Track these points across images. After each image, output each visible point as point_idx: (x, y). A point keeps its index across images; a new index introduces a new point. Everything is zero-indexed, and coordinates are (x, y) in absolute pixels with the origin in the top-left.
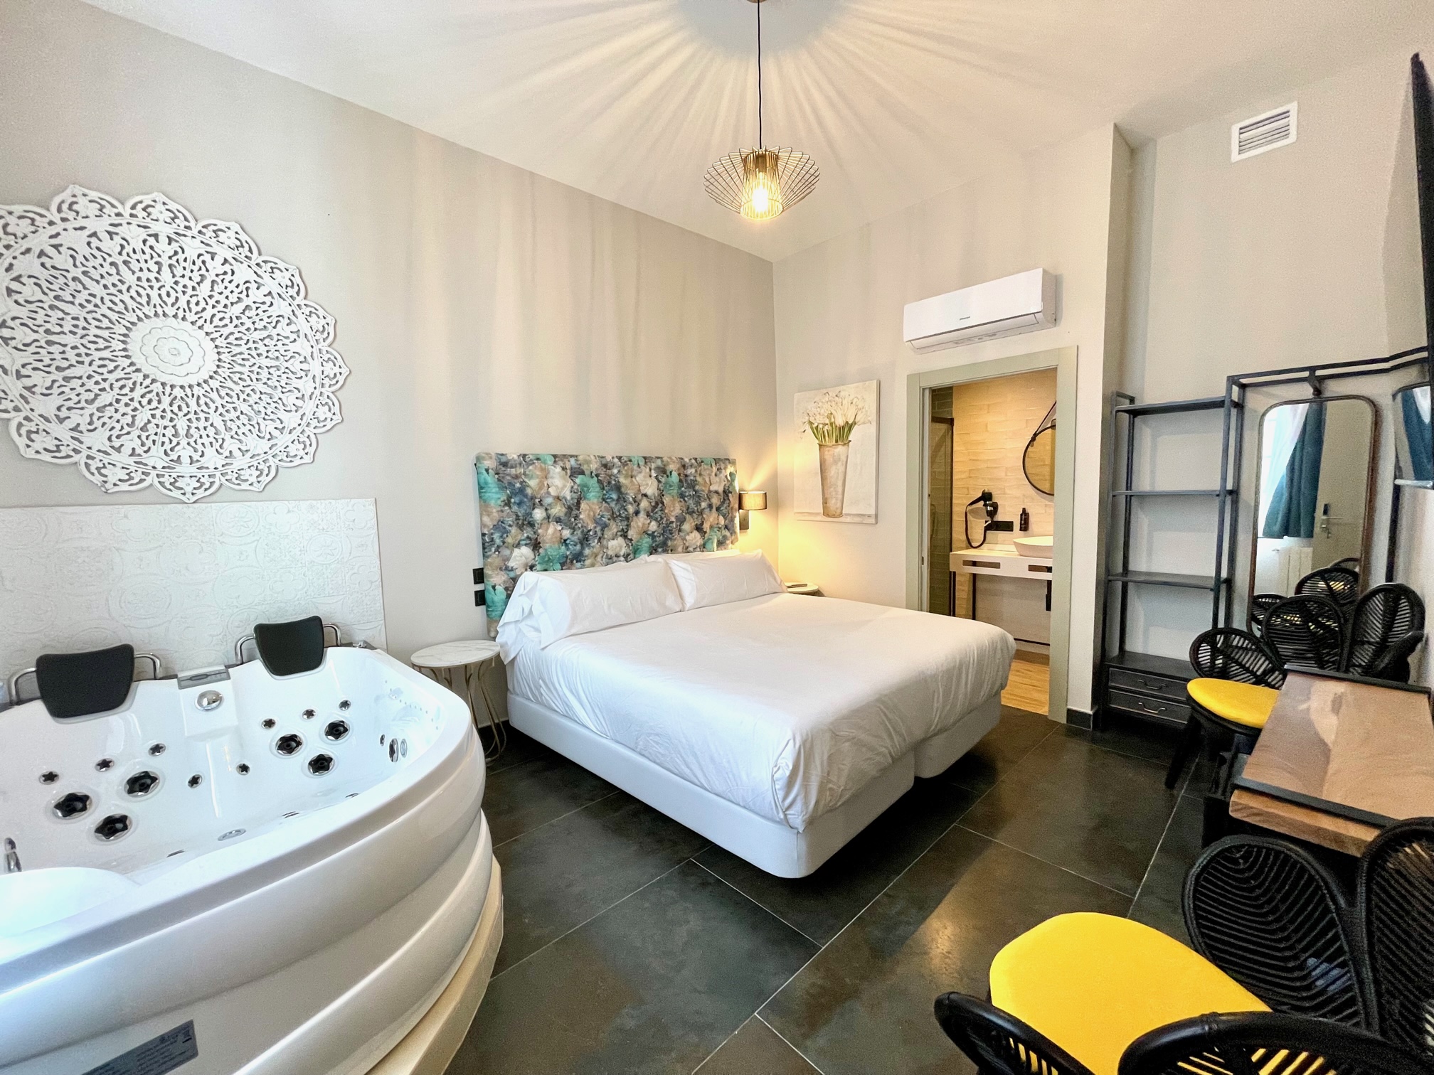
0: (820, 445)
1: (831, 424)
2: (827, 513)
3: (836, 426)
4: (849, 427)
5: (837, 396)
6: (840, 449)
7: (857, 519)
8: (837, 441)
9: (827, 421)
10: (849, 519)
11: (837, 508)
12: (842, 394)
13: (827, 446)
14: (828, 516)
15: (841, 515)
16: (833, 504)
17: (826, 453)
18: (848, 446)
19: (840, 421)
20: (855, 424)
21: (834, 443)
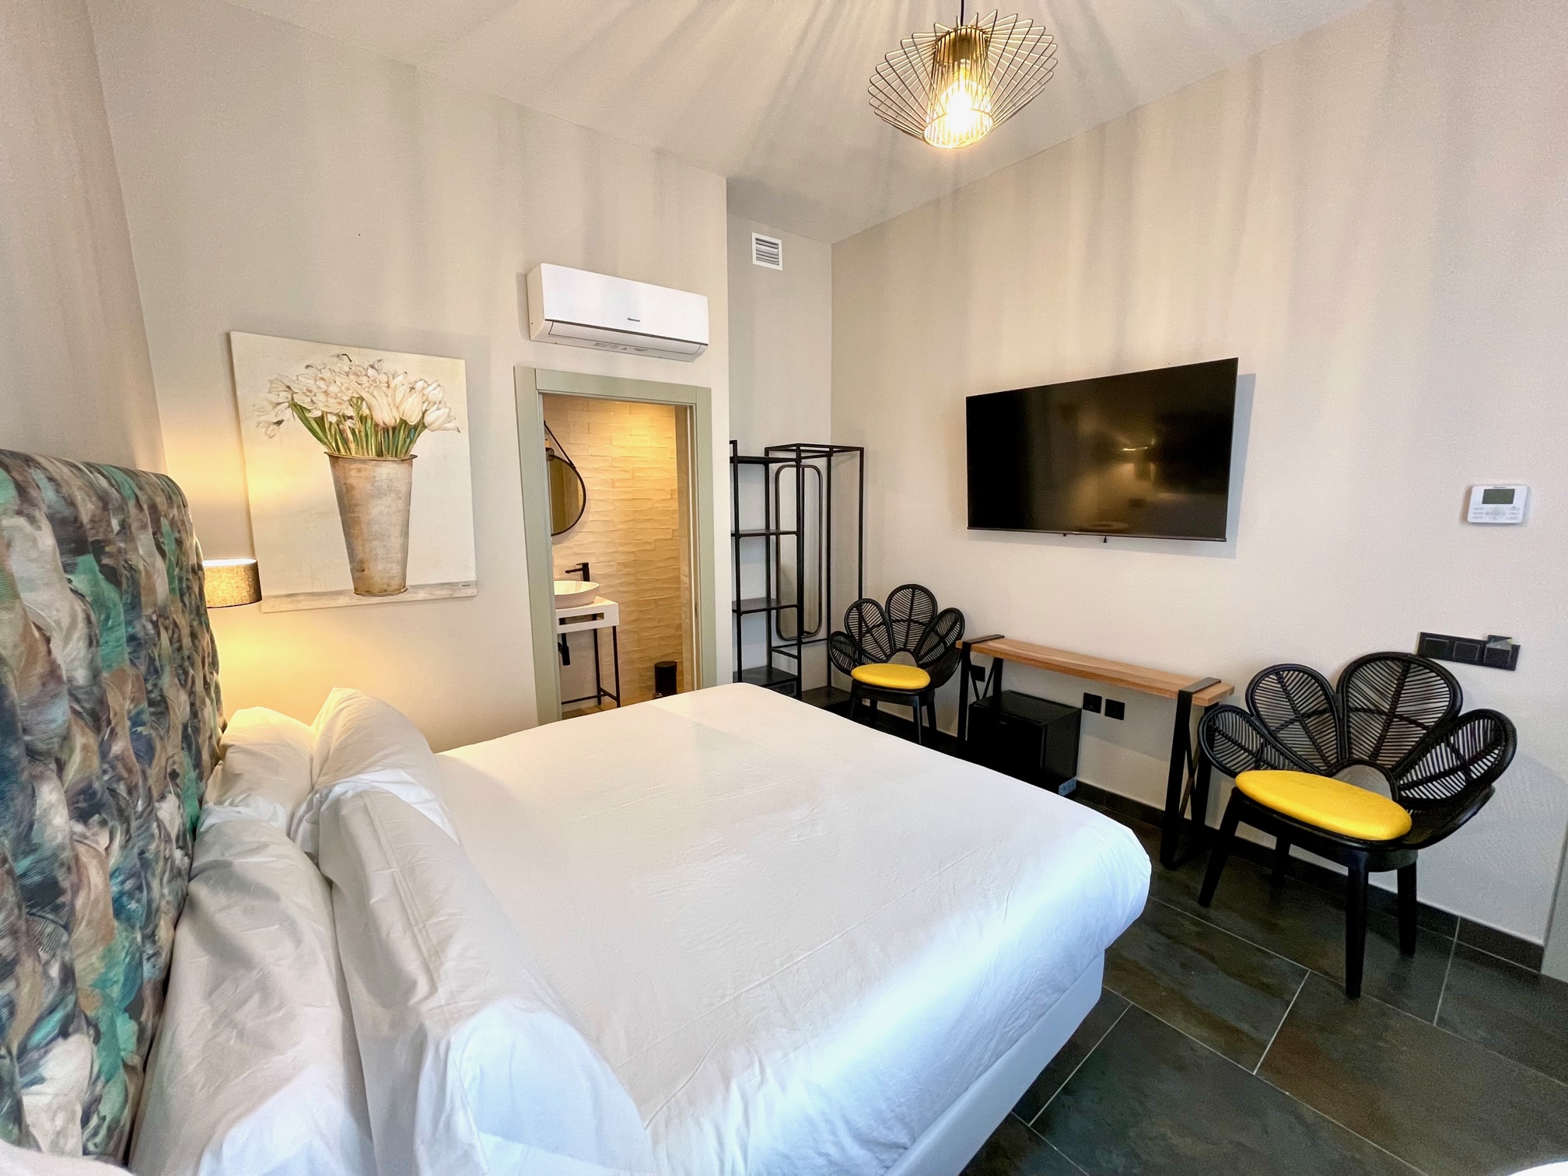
0: (334, 459)
1: (363, 419)
2: (363, 587)
3: (377, 425)
4: (410, 430)
5: (372, 367)
6: (388, 470)
7: (444, 593)
8: (380, 454)
9: (350, 412)
10: (421, 595)
11: (391, 578)
12: (386, 366)
13: (354, 460)
14: (369, 593)
15: (402, 588)
16: (381, 570)
17: (353, 473)
18: (411, 465)
19: (386, 416)
20: (425, 427)
21: (373, 454)
